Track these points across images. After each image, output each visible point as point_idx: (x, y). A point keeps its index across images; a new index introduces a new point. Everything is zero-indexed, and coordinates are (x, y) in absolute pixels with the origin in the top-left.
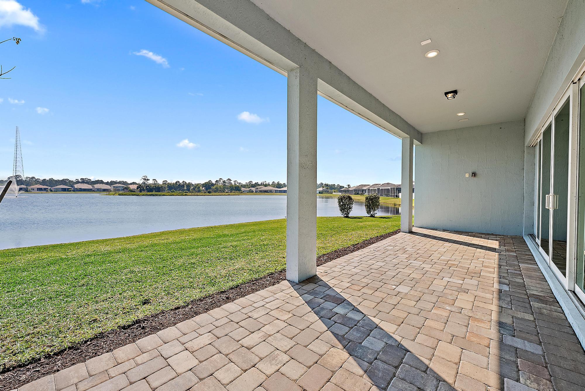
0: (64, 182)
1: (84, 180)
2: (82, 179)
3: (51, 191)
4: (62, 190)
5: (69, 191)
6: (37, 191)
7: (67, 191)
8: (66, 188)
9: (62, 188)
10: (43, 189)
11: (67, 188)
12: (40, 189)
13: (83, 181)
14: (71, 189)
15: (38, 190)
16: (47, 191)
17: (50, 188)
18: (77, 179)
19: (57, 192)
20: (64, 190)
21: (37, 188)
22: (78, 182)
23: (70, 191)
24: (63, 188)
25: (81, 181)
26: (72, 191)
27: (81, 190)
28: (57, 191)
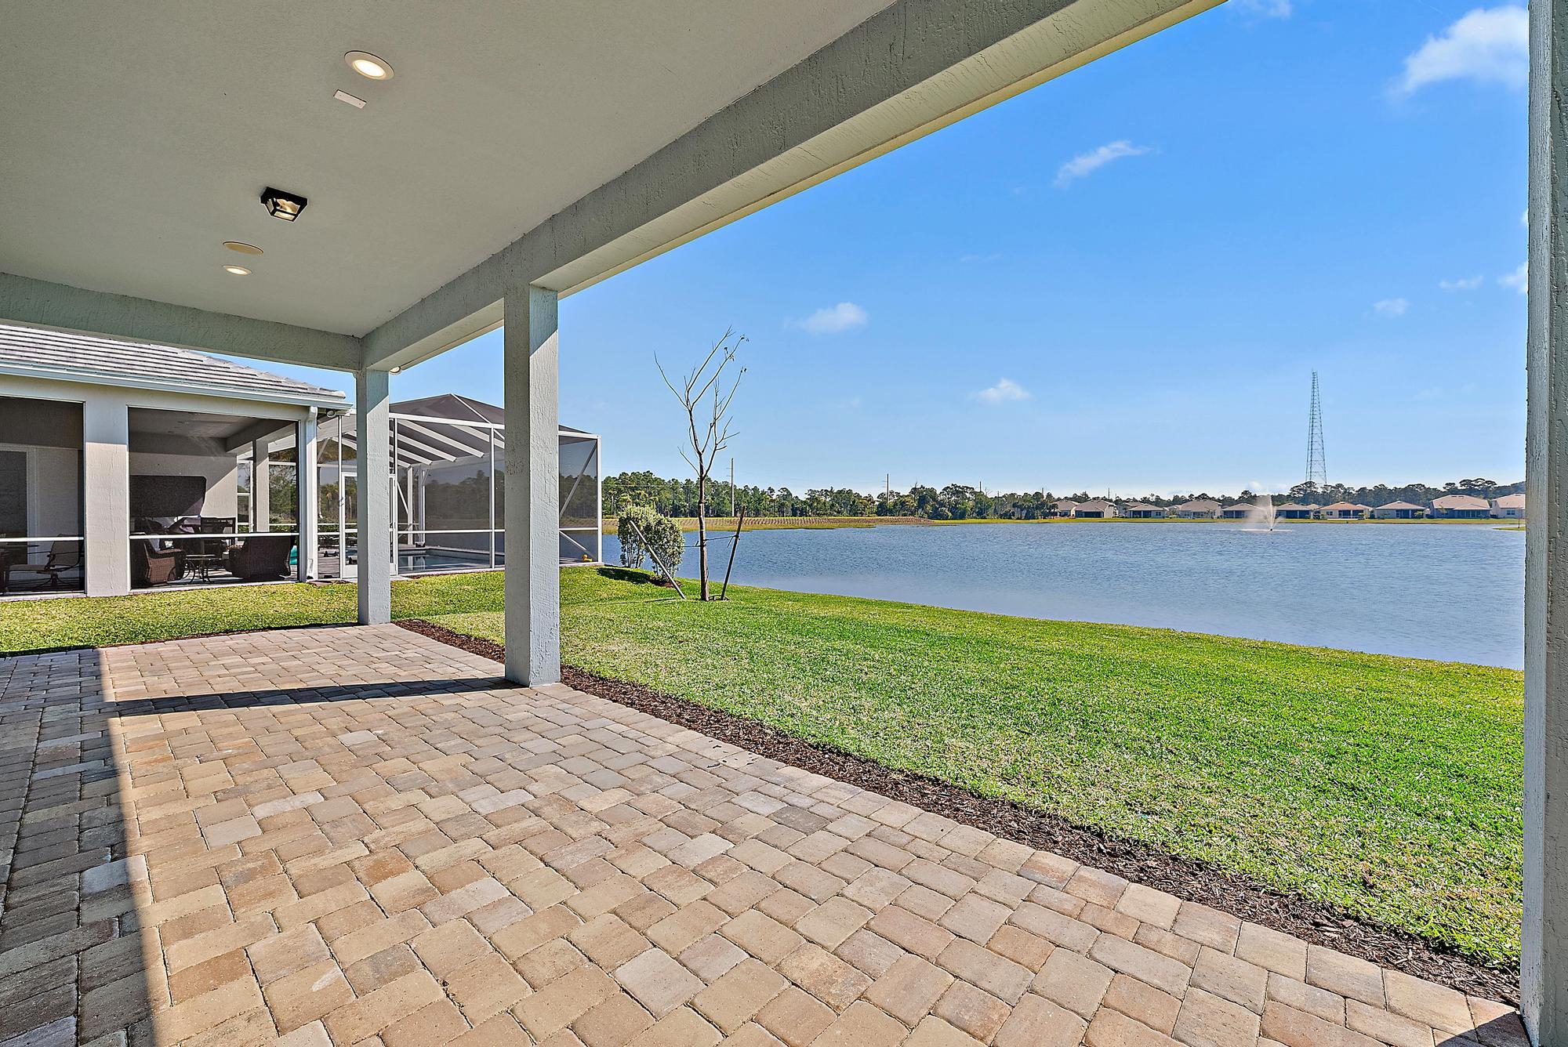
0: (1411, 493)
1: (1473, 485)
2: (1464, 482)
3: (1372, 517)
4: (1397, 514)
5: (1416, 518)
6: (1339, 517)
7: (1412, 518)
8: (1408, 510)
9: (1397, 511)
10: (1351, 512)
11: (1412, 510)
12: (1345, 514)
13: (1470, 488)
14: (1422, 510)
15: (1340, 515)
16: (1361, 518)
17: (1371, 509)
18: (1450, 484)
19: (1383, 519)
20: (1403, 514)
21: (1340, 511)
22: (1452, 490)
23: (1421, 517)
24: (1401, 510)
25: (1463, 488)
26: (1424, 516)
27: (1451, 514)
28: (1384, 516)
